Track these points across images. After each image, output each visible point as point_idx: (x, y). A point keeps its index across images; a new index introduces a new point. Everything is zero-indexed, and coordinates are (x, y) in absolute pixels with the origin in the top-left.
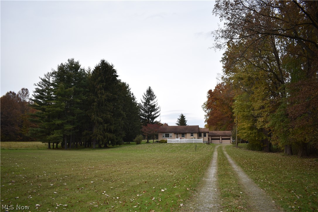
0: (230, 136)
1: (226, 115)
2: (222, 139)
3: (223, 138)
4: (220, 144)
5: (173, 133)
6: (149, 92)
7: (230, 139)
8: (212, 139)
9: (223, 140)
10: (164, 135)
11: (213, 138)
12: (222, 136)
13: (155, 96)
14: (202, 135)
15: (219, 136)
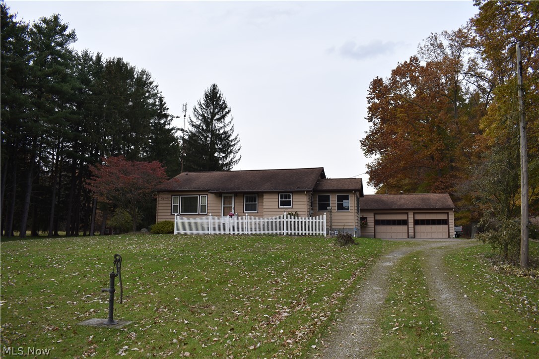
0: (445, 210)
1: (427, 153)
2: (417, 222)
3: (419, 217)
4: (407, 243)
5: (213, 195)
6: (213, 98)
7: (445, 222)
8: (377, 223)
9: (419, 228)
10: (179, 202)
11: (379, 217)
12: (416, 210)
13: (227, 110)
14: (333, 201)
15: (404, 210)
